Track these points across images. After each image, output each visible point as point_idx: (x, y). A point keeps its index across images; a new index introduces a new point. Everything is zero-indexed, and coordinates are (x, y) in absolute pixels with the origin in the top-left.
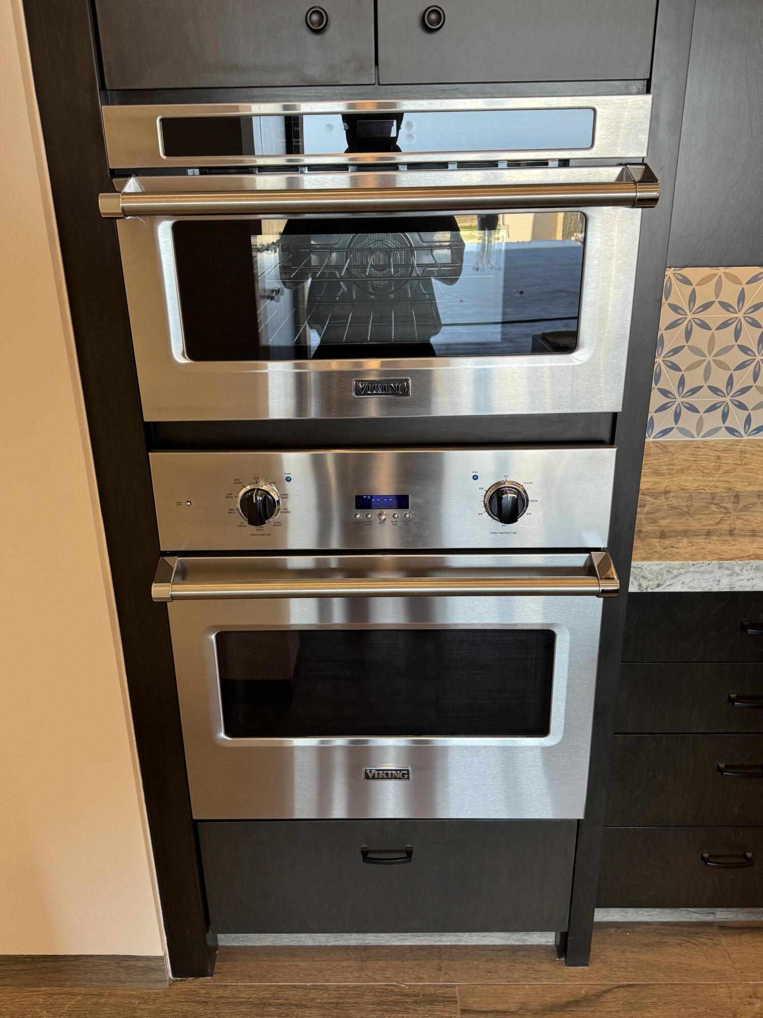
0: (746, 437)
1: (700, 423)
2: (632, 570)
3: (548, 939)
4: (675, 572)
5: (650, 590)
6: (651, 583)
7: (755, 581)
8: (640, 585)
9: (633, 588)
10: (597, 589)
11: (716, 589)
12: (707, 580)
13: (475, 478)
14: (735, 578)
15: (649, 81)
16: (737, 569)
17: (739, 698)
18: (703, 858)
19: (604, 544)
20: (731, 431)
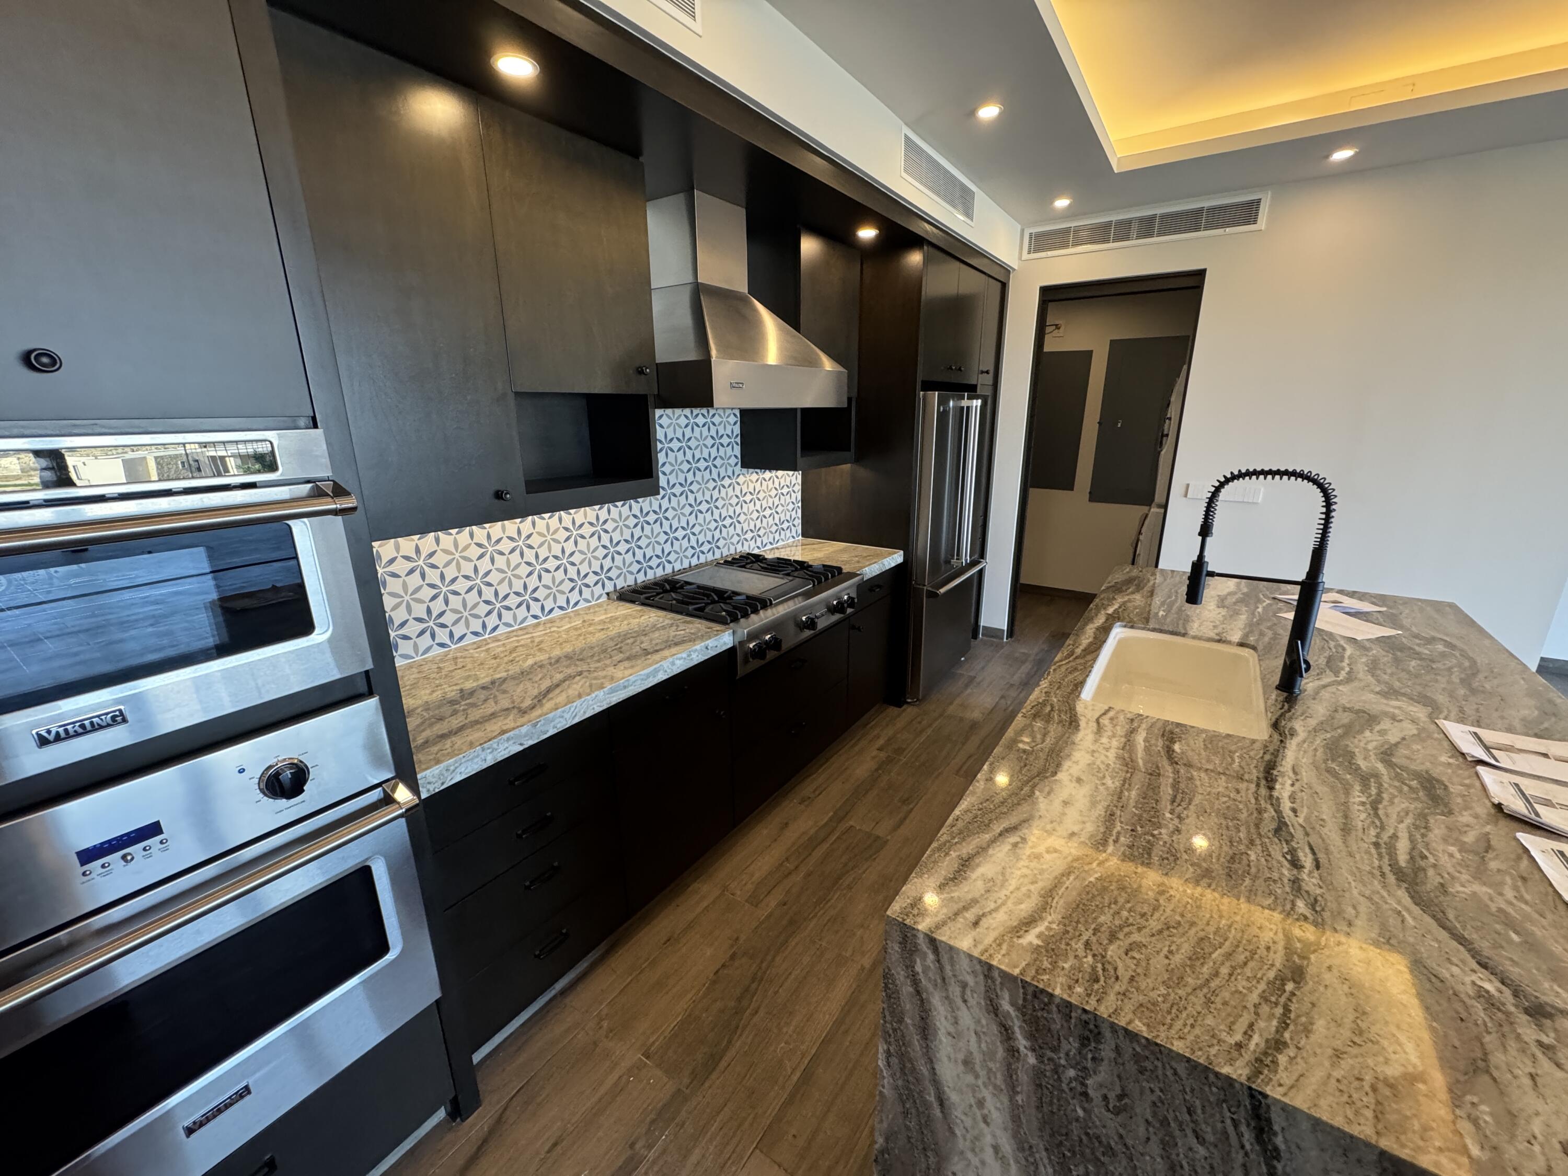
0: (453, 647)
1: (416, 646)
2: (419, 782)
3: (441, 1114)
4: (452, 768)
5: (437, 790)
6: (436, 785)
7: (510, 748)
8: (428, 790)
9: (424, 796)
10: (400, 812)
11: (485, 766)
12: (477, 763)
13: (242, 771)
14: (495, 753)
15: (314, 419)
16: (495, 746)
17: (524, 832)
18: (536, 956)
19: (391, 772)
20: (442, 645)
